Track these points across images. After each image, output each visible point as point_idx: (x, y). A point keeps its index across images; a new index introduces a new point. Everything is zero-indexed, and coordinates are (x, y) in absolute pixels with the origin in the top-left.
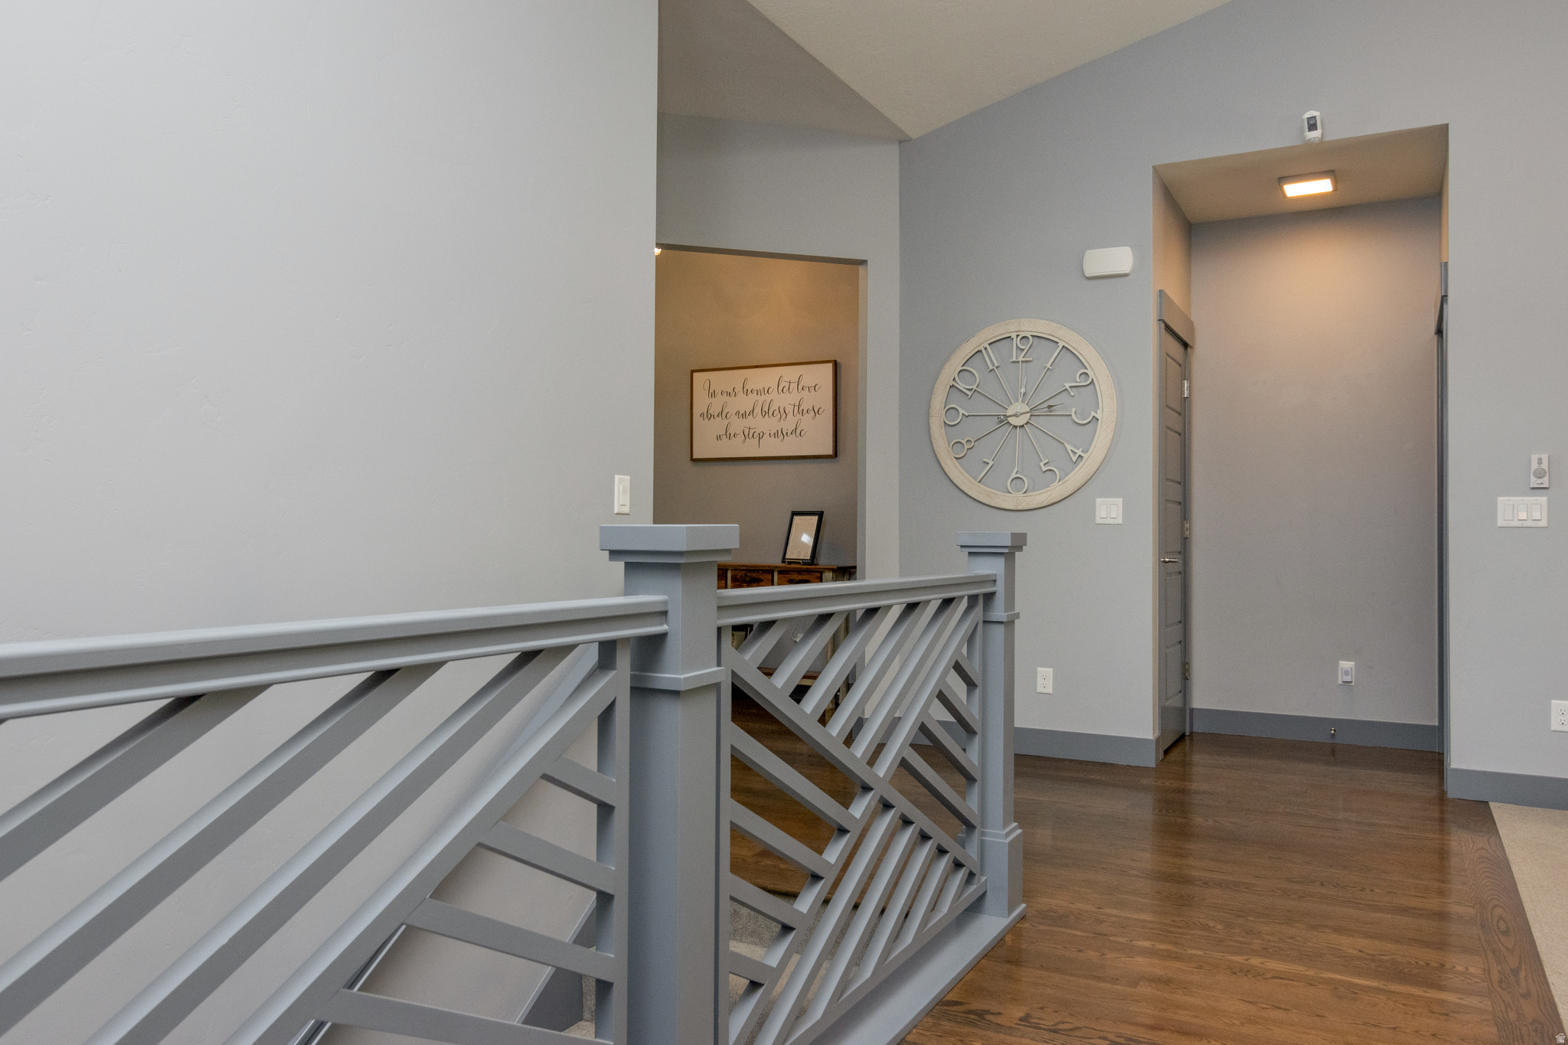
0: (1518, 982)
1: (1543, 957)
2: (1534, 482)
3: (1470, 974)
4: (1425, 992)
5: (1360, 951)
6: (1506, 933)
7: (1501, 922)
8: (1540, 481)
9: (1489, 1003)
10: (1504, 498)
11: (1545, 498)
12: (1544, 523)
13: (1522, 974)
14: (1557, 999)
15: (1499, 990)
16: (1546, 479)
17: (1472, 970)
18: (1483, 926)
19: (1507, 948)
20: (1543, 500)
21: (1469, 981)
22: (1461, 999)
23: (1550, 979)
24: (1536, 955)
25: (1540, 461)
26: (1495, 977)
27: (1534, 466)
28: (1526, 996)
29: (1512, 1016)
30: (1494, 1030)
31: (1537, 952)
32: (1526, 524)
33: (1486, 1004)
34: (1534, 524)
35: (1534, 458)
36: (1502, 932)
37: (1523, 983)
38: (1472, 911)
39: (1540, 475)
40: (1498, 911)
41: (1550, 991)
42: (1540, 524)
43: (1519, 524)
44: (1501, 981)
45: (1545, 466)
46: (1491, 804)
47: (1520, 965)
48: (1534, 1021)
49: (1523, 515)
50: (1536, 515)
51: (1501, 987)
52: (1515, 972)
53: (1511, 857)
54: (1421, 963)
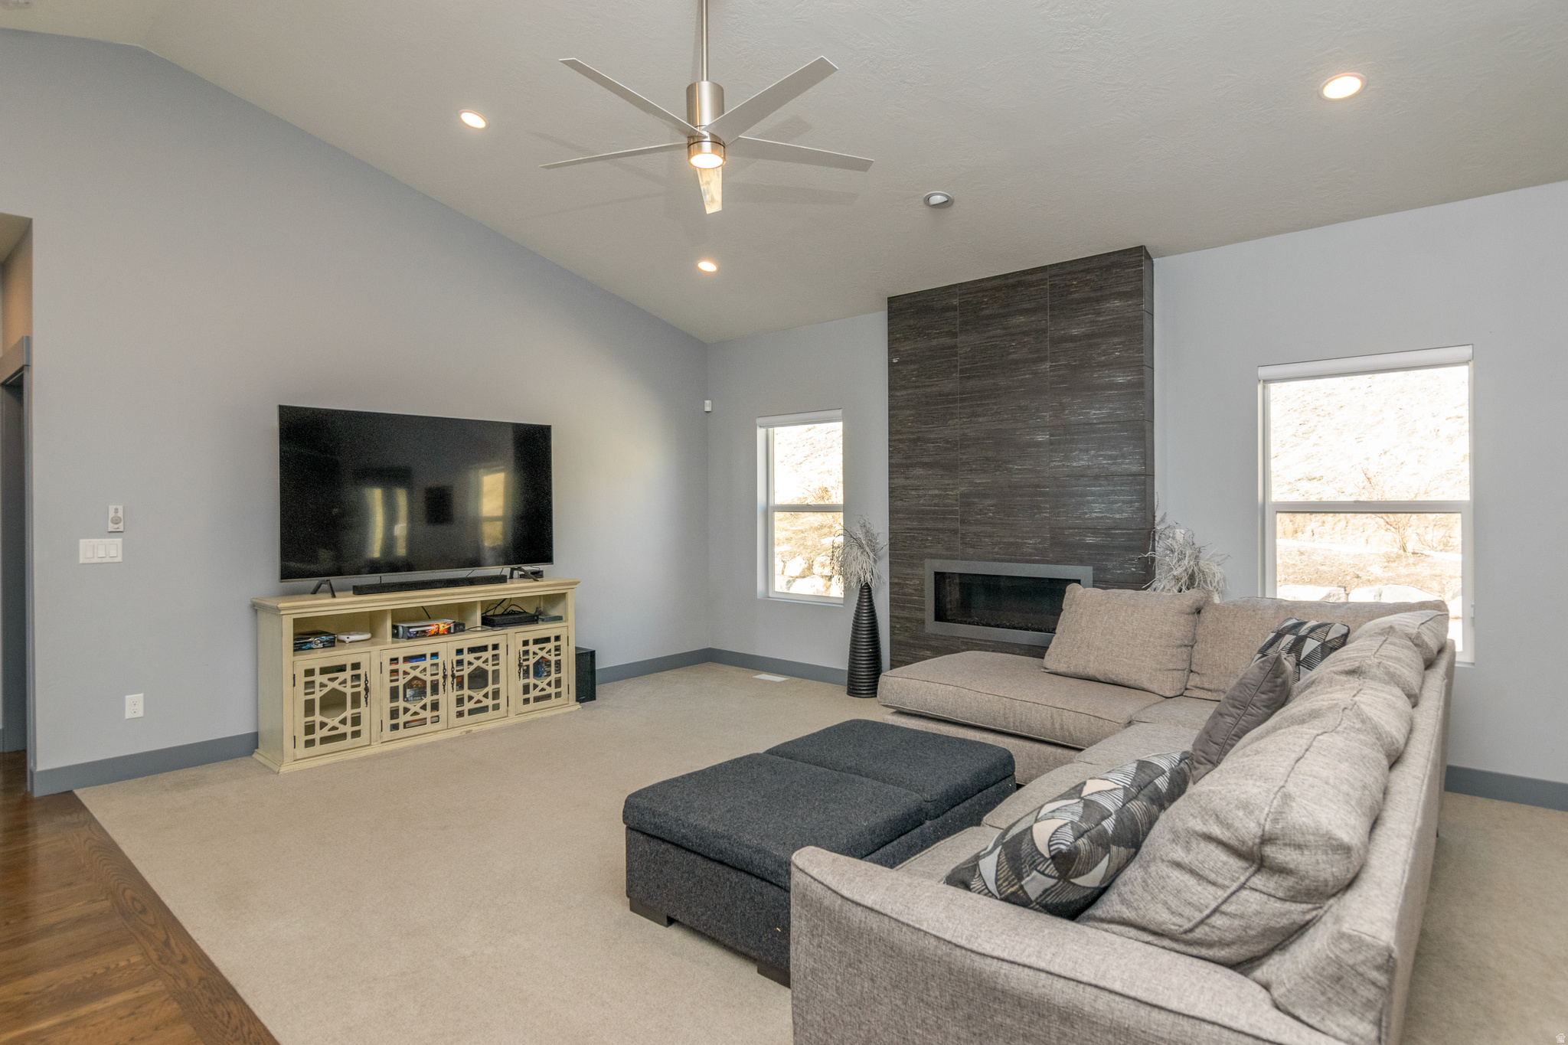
0: (173, 952)
1: (181, 919)
2: (111, 527)
3: (134, 964)
4: (105, 1002)
5: (26, 994)
6: (144, 911)
7: (136, 903)
8: (116, 526)
9: (160, 983)
10: (85, 540)
11: (120, 540)
12: (119, 559)
13: (173, 942)
14: (206, 951)
15: (162, 966)
16: (121, 524)
17: (133, 960)
18: (123, 914)
19: (151, 925)
20: (119, 541)
21: (136, 971)
22: (137, 992)
23: (194, 937)
24: (175, 920)
25: (116, 511)
26: (154, 956)
27: (111, 514)
28: (184, 961)
29: (183, 985)
30: (175, 1005)
31: (174, 917)
32: (104, 560)
33: (159, 985)
34: (111, 560)
35: (112, 508)
36: (141, 912)
37: (177, 951)
38: (107, 904)
39: (116, 521)
40: (128, 893)
41: (199, 947)
42: (116, 560)
43: (99, 561)
44: (160, 959)
45: (120, 514)
46: (77, 792)
47: (167, 935)
48: (200, 979)
49: (102, 554)
50: (113, 553)
51: (163, 963)
52: (167, 943)
53: (116, 838)
54: (88, 976)
